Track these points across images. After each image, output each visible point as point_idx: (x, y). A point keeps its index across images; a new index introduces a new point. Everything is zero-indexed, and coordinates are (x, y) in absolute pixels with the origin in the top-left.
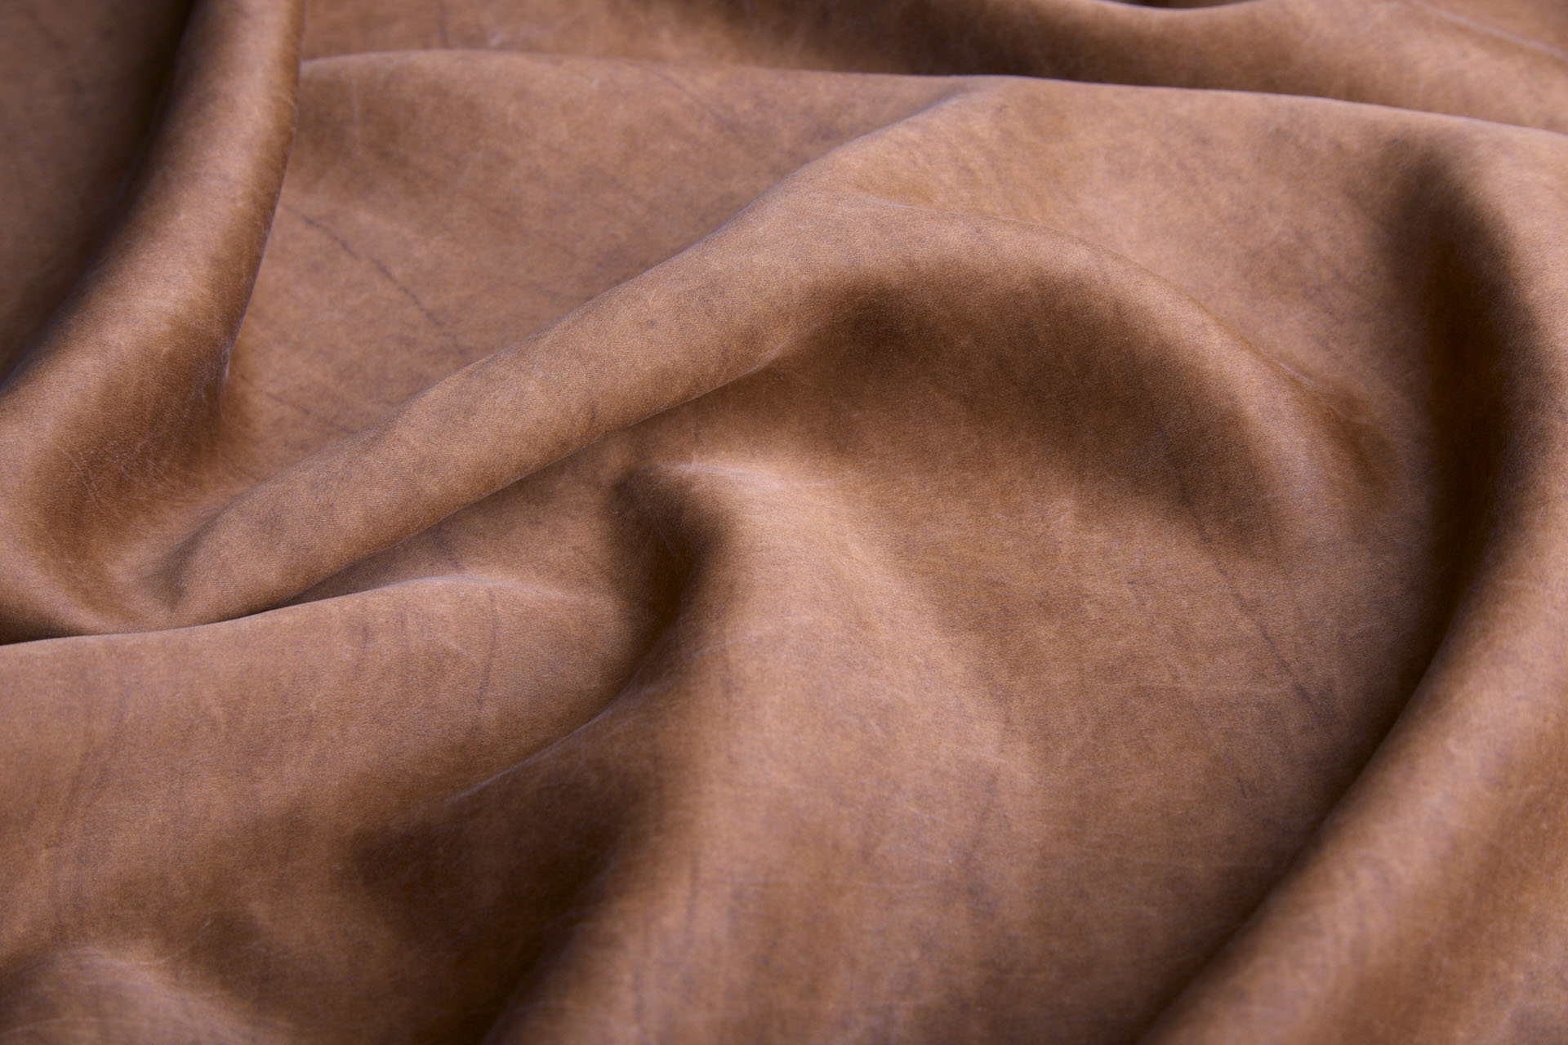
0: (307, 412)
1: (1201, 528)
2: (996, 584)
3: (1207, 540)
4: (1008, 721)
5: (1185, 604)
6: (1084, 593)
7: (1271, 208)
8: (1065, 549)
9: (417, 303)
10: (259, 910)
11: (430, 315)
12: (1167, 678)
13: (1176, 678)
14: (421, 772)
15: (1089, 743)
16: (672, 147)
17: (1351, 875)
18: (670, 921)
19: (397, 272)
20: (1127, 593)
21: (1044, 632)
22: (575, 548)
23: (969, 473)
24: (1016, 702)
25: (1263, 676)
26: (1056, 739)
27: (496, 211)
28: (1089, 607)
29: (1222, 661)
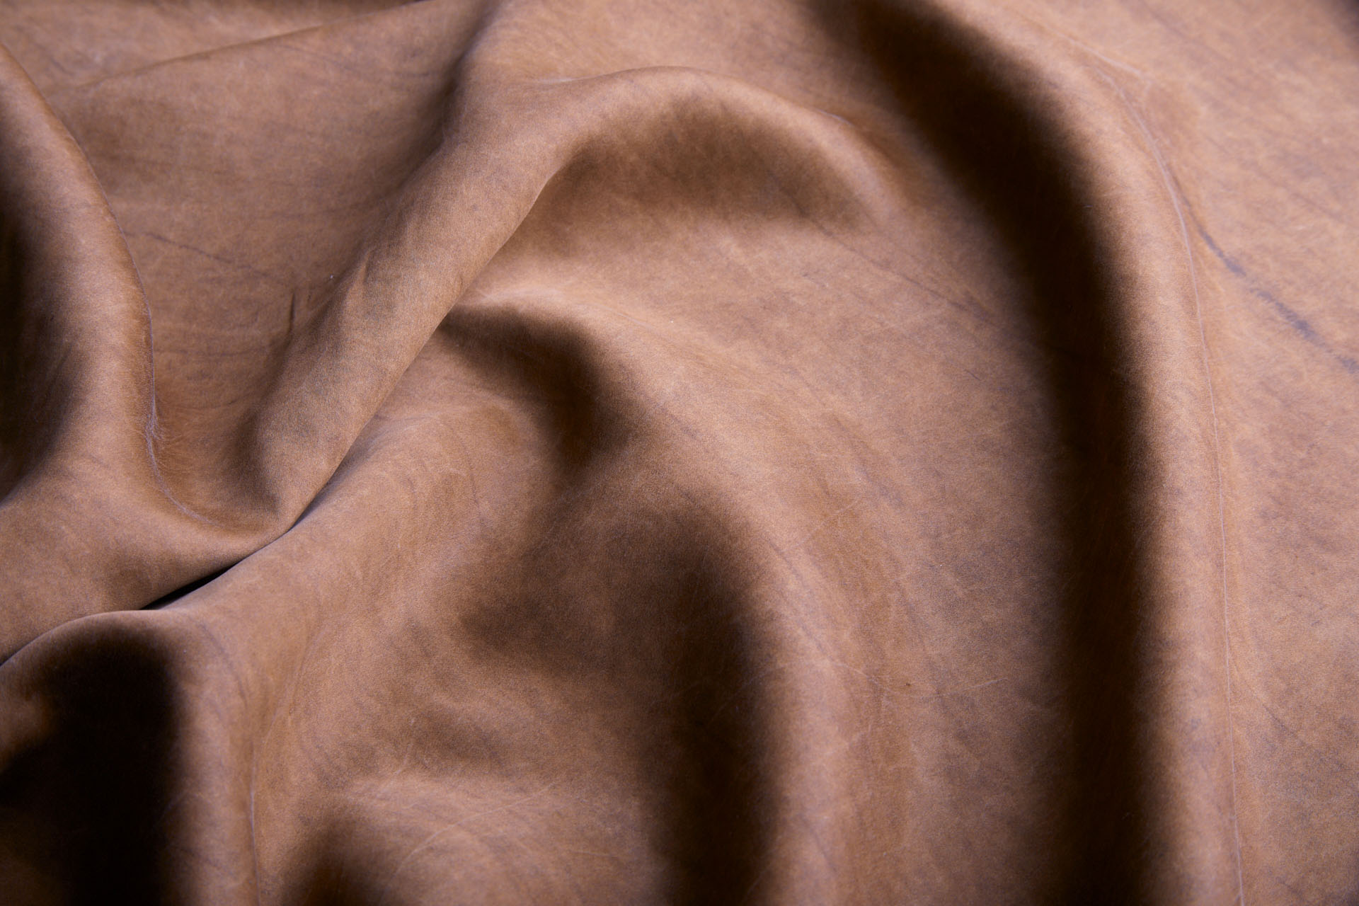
0: (185, 352)
1: (821, 228)
2: (728, 305)
3: (829, 234)
4: (809, 386)
5: (846, 276)
6: (785, 291)
7: (727, 14)
8: (750, 269)
9: (201, 252)
11: (217, 257)
12: (877, 326)
13: (882, 324)
14: (469, 563)
15: (865, 382)
16: (316, 92)
17: (1176, 398)
18: (792, 586)
19: (171, 236)
20: (806, 281)
21: (782, 323)
22: (446, 378)
23: (656, 242)
24: (802, 372)
25: (928, 304)
26: (844, 386)
27: (218, 172)
28: (795, 299)
29: (897, 304)
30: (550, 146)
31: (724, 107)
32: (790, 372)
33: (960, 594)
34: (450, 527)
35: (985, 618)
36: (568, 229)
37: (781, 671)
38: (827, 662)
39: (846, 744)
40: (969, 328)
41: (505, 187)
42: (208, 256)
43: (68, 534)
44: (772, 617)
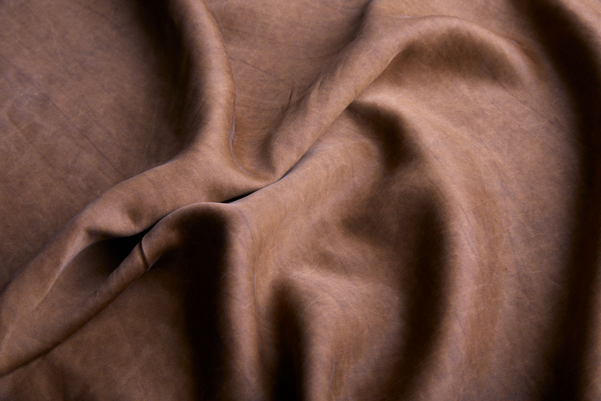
0: (249, 107)
1: (501, 85)
2: (460, 112)
3: (504, 88)
4: (486, 147)
5: (508, 106)
6: (483, 109)
8: (471, 98)
9: (260, 69)
10: (330, 249)
11: (265, 72)
12: (517, 126)
13: (519, 126)
14: (347, 200)
15: (509, 148)
16: (311, 11)
19: (249, 62)
20: (492, 106)
21: (480, 121)
22: (347, 128)
23: (435, 84)
24: (485, 142)
25: (539, 120)
26: (500, 149)
27: (270, 39)
28: (486, 112)
29: (527, 119)
30: (397, 43)
31: (468, 33)
32: (480, 141)
33: (533, 236)
34: (341, 185)
35: (541, 246)
36: (402, 75)
37: (456, 256)
38: (474, 256)
39: (476, 288)
40: (554, 132)
41: (377, 57)
42: (262, 71)
43: (195, 173)
44: (456, 234)
